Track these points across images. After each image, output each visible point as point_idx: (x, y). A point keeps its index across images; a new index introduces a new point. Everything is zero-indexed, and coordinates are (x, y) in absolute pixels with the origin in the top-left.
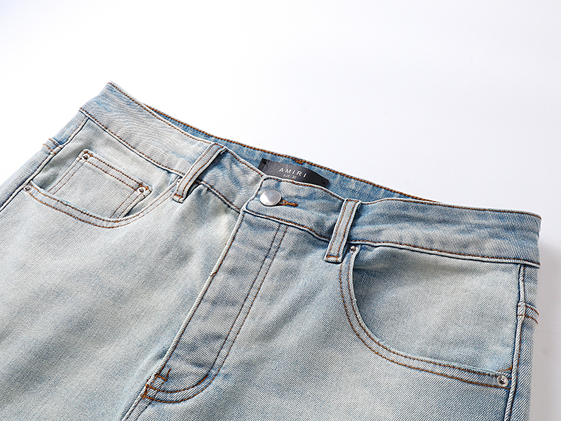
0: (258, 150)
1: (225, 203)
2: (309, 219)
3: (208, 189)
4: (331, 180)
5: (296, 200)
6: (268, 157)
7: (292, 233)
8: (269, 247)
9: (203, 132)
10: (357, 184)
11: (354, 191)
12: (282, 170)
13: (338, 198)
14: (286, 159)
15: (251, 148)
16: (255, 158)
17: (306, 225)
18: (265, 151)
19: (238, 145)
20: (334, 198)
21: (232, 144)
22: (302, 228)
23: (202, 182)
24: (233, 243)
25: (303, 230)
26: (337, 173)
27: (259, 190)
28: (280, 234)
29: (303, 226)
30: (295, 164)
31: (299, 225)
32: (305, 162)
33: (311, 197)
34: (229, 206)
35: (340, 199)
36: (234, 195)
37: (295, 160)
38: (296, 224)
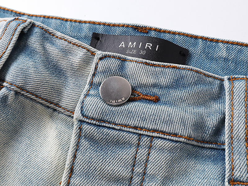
0: (85, 22)
1: (48, 107)
2: (183, 122)
3: (17, 93)
4: (191, 49)
5: (156, 91)
6: (100, 30)
7: (161, 149)
8: (129, 175)
9: (12, 11)
10: (228, 49)
11: (226, 60)
12: (123, 44)
13: (215, 78)
14: (125, 29)
15: (75, 21)
16: (83, 35)
17: (180, 132)
18: (94, 23)
19: (58, 21)
20: (211, 79)
21: (50, 20)
22: (174, 138)
23: (5, 84)
24: (72, 181)
25: (177, 142)
26: (196, 37)
27: (94, 75)
28: (143, 152)
29: (175, 135)
30: (138, 34)
31: (169, 134)
32: (151, 29)
33: (177, 84)
34: (55, 110)
35: (217, 79)
36: (59, 93)
37: (136, 28)
38: (163, 133)
